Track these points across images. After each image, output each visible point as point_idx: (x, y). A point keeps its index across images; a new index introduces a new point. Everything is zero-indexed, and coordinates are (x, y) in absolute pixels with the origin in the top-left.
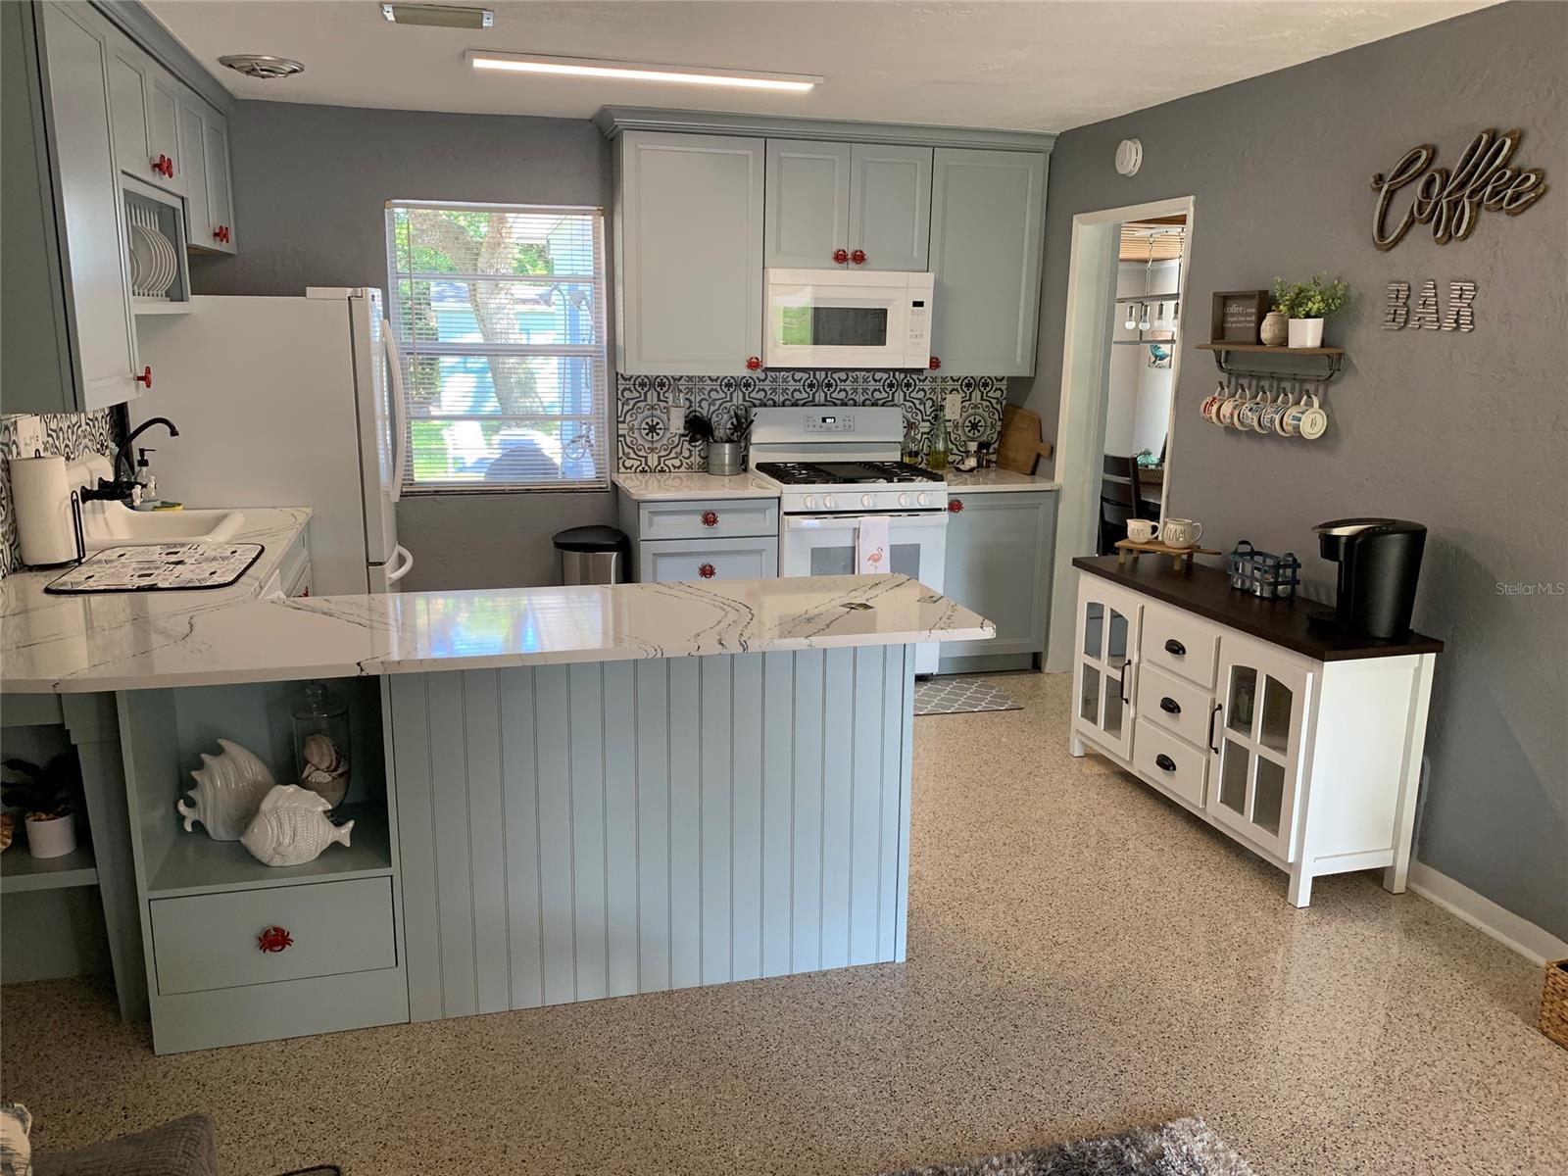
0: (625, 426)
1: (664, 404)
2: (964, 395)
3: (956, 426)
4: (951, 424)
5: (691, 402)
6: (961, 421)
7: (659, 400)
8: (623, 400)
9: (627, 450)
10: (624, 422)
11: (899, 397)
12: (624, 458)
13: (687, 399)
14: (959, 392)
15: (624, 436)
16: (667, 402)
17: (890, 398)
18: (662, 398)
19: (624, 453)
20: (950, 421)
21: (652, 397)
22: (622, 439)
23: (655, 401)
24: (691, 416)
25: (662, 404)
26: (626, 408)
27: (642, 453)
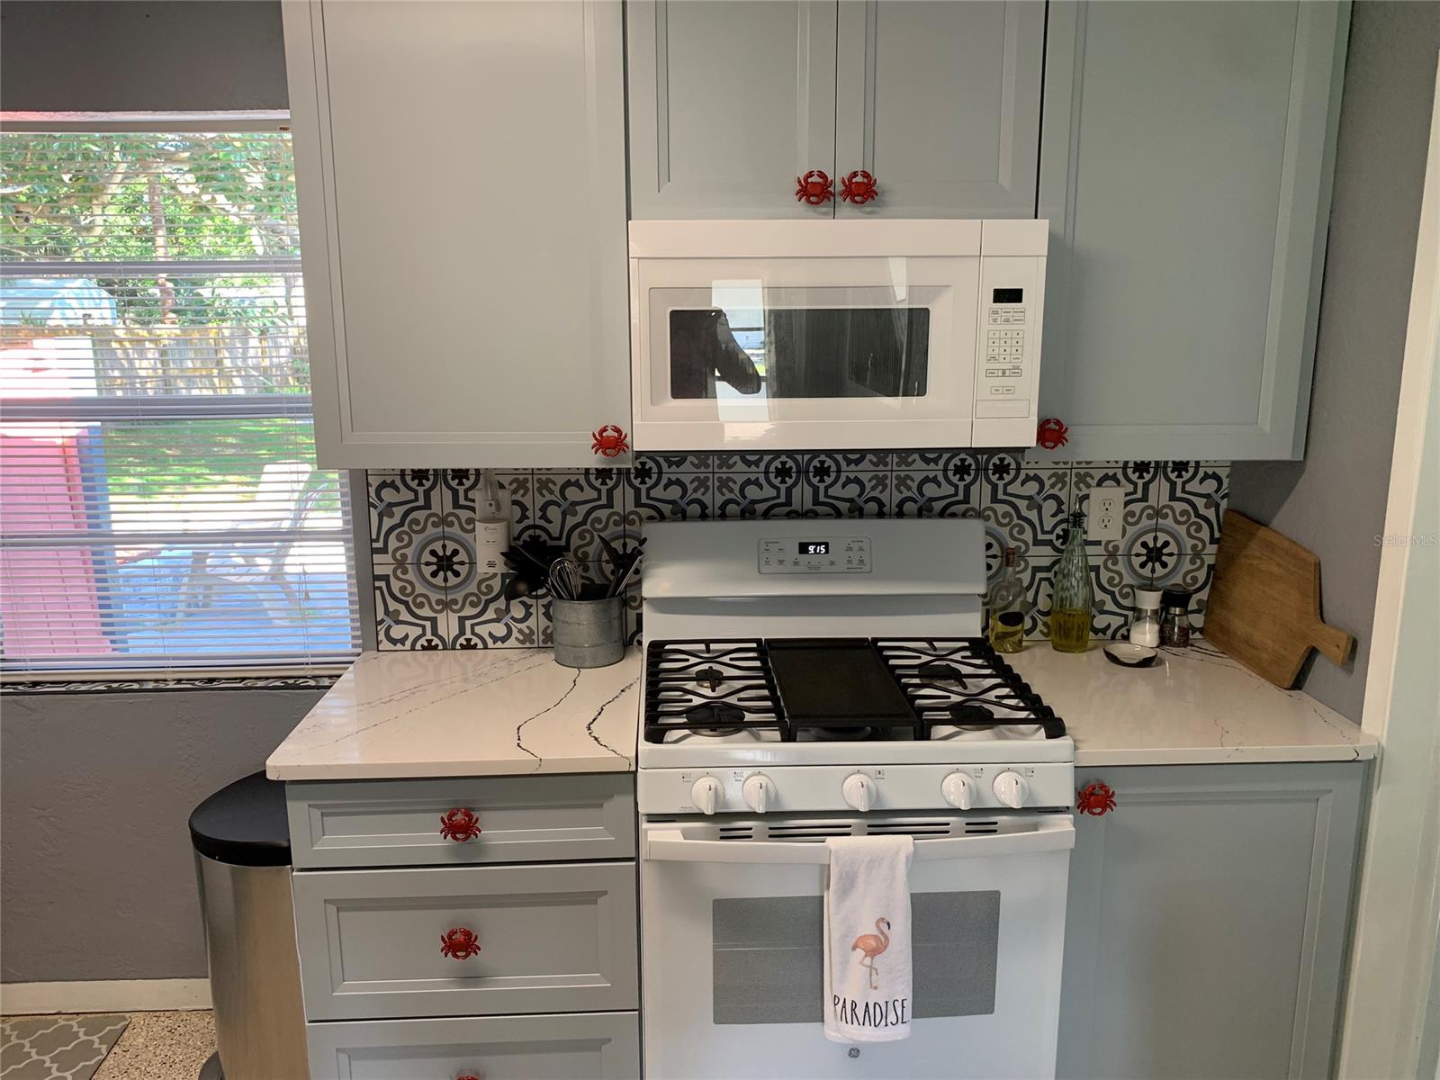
0: (387, 558)
1: (468, 514)
2: (1130, 488)
3: (1112, 555)
4: (1100, 550)
5: (524, 509)
6: (1122, 545)
7: (456, 505)
8: (381, 506)
9: (393, 605)
10: (384, 550)
11: (981, 494)
12: (389, 621)
13: (515, 503)
14: (1118, 482)
15: (386, 578)
16: (473, 510)
17: (961, 497)
18: (462, 501)
19: (387, 612)
20: (1099, 543)
21: (441, 499)
22: (383, 584)
23: (449, 508)
24: (525, 536)
25: (464, 514)
26: (388, 523)
27: (426, 612)
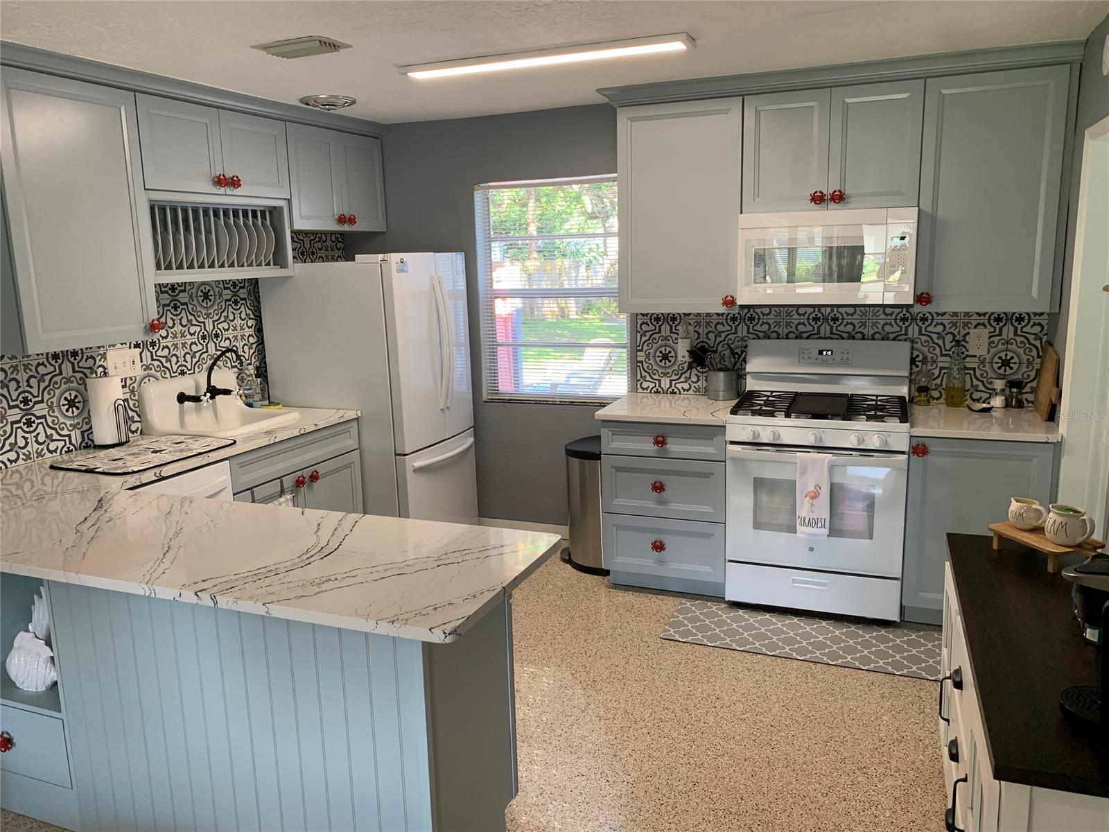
0: (643, 354)
1: (676, 336)
2: (992, 330)
3: (983, 362)
4: (976, 359)
5: (699, 334)
6: (988, 358)
7: (671, 332)
8: (642, 332)
9: (644, 374)
10: (642, 350)
11: (913, 331)
12: (642, 380)
13: (695, 331)
14: (986, 327)
15: (642, 362)
16: (678, 334)
17: (903, 332)
18: (674, 331)
19: (641, 376)
20: (975, 356)
21: (665, 329)
22: (640, 364)
23: (668, 333)
24: (699, 346)
25: (674, 336)
26: (644, 339)
27: (656, 377)
